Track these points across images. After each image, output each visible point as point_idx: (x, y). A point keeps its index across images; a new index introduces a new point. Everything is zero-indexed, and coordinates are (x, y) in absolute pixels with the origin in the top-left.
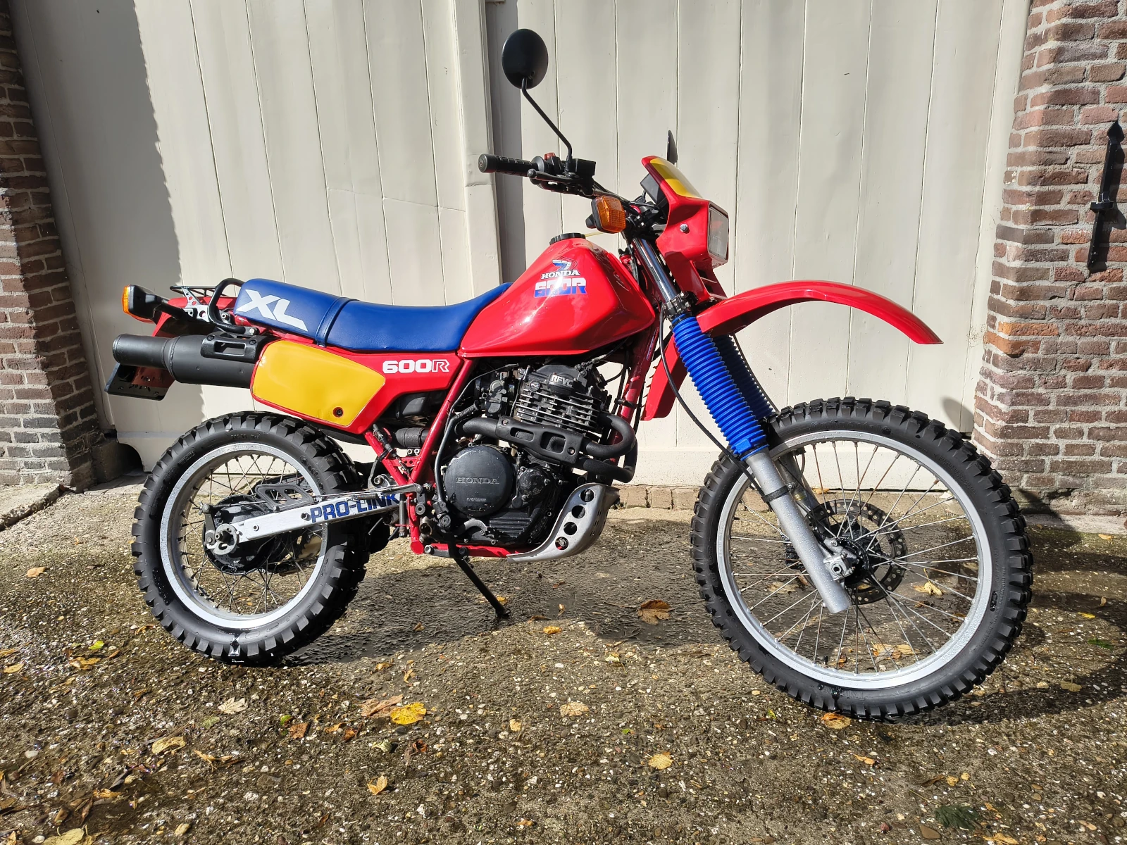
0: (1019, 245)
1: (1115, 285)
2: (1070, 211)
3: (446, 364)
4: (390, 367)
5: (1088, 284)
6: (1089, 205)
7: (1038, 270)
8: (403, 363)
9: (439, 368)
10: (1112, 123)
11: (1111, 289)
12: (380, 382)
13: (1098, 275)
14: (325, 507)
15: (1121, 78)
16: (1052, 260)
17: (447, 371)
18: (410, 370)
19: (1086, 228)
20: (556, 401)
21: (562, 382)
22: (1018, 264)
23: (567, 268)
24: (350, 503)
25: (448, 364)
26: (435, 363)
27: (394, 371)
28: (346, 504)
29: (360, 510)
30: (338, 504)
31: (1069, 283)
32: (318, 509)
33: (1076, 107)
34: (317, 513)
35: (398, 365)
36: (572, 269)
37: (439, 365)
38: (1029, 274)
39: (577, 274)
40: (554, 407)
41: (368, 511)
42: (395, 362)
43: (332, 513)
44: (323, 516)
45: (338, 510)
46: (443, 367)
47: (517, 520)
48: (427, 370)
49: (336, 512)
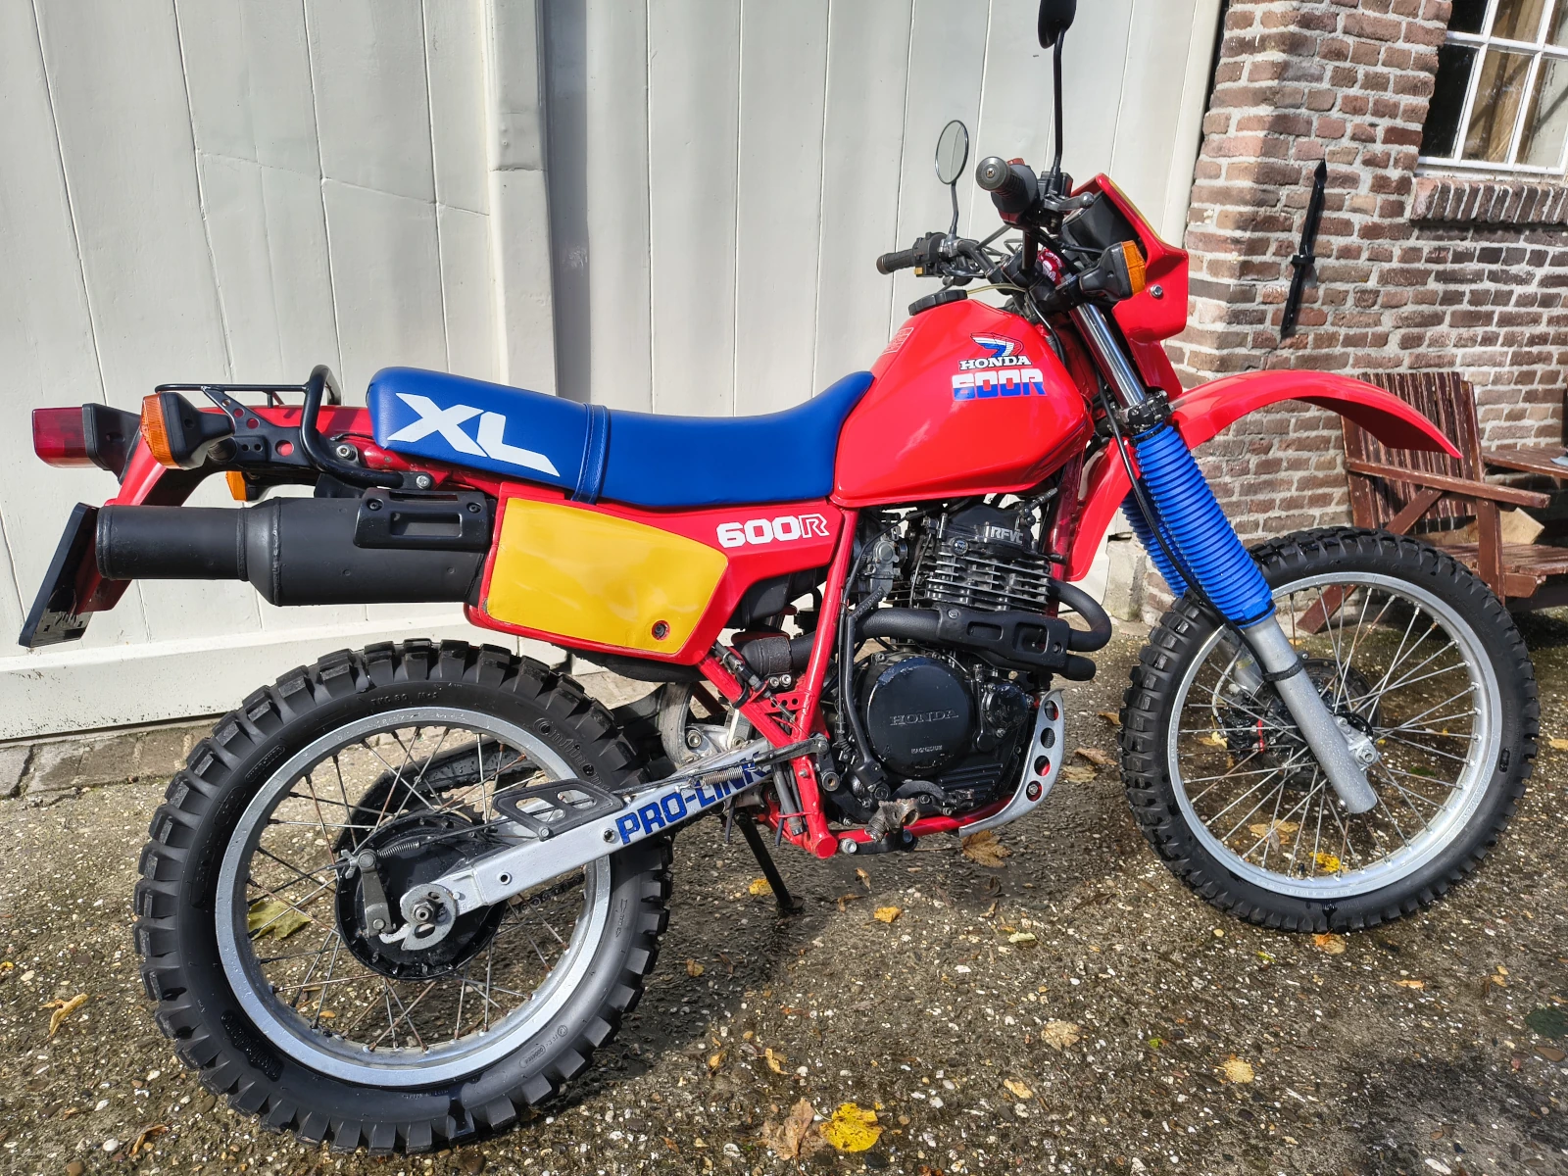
0: (1223, 304)
1: (1300, 353)
2: (1274, 263)
3: (821, 522)
4: (732, 535)
5: (1279, 352)
6: (1290, 258)
7: (1238, 334)
8: (750, 525)
9: (812, 530)
10: (1319, 162)
11: (1298, 358)
12: (718, 565)
13: (1288, 341)
14: (642, 811)
15: (1330, 110)
16: (1251, 323)
17: (827, 533)
18: (767, 539)
19: (1283, 285)
20: (997, 569)
21: (1008, 538)
22: (1220, 327)
23: (1007, 352)
24: (685, 795)
25: (825, 522)
26: (804, 520)
27: (740, 542)
28: (677, 796)
29: (703, 801)
30: (665, 800)
31: (1263, 351)
32: (631, 816)
33: (1291, 138)
34: (629, 824)
35: (743, 531)
36: (1016, 354)
37: (812, 524)
38: (1230, 339)
39: (1027, 362)
40: (996, 578)
41: (717, 801)
42: (737, 525)
43: (658, 819)
44: (642, 829)
45: (667, 811)
46: (818, 527)
47: (981, 770)
48: (794, 535)
49: (663, 815)
